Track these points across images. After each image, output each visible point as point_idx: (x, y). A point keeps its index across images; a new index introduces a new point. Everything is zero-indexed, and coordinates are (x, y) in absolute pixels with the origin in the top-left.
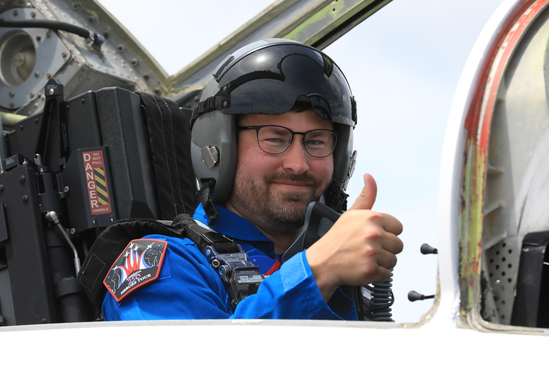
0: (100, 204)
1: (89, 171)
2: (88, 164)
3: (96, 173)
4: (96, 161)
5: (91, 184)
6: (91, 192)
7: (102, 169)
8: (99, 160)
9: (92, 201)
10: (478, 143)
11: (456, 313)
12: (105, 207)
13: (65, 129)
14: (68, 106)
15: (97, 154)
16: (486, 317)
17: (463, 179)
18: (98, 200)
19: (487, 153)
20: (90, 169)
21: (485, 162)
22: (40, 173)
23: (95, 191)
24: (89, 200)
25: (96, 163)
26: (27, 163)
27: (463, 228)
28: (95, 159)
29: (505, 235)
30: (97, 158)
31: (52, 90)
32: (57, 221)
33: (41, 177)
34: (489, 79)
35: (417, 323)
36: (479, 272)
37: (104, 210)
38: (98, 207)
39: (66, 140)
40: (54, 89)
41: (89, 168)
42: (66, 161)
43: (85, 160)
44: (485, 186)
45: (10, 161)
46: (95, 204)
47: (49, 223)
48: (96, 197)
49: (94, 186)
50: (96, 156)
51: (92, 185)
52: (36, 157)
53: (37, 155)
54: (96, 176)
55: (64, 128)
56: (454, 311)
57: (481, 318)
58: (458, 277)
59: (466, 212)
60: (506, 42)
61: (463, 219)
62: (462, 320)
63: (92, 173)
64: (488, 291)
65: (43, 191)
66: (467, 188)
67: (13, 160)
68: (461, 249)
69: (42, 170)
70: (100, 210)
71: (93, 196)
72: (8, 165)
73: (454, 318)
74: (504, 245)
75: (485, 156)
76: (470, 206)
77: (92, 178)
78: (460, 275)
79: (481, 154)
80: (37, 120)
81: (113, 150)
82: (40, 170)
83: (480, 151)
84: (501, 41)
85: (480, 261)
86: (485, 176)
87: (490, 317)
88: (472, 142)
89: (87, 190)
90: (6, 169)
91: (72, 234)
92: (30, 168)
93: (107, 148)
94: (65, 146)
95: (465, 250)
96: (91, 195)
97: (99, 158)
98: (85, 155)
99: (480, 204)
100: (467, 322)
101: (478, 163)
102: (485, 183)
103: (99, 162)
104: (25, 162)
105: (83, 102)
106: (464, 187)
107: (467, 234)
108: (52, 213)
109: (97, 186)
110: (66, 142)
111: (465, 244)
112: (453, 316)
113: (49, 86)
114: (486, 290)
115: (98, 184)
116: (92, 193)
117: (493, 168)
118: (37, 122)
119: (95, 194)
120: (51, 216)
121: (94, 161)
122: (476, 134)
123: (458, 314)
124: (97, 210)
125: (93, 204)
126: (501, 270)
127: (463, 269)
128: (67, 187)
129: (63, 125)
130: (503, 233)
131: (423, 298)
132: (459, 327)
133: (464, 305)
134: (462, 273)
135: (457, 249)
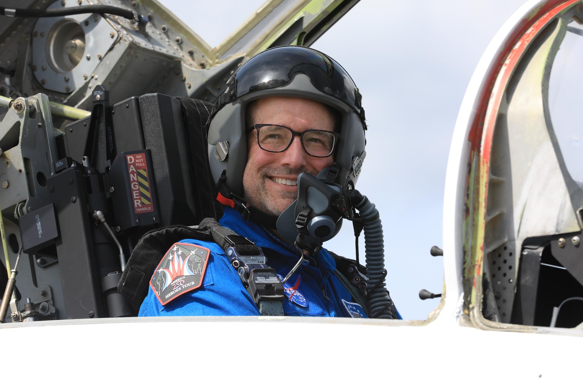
0: (142, 203)
1: (133, 172)
2: (132, 166)
3: (139, 174)
4: (139, 163)
5: (134, 185)
6: (134, 192)
7: (145, 170)
8: (142, 162)
9: (135, 201)
10: (482, 154)
11: (460, 312)
12: (147, 206)
13: (111, 132)
14: (113, 111)
15: (140, 157)
16: (488, 315)
17: (468, 188)
18: (141, 200)
19: (489, 164)
20: (134, 171)
21: (487, 172)
22: (87, 174)
23: (138, 191)
24: (132, 199)
25: (139, 165)
26: (76, 166)
27: (467, 234)
28: (138, 161)
29: (506, 239)
30: (140, 161)
31: (98, 96)
32: (103, 220)
33: (88, 179)
34: (492, 95)
35: (425, 321)
36: (481, 274)
37: (147, 209)
38: (141, 207)
39: (112, 143)
40: (100, 95)
41: (132, 170)
42: (112, 163)
43: (129, 162)
44: (487, 195)
45: (59, 164)
46: (138, 203)
47: (96, 222)
48: (139, 197)
49: (137, 186)
50: (139, 159)
51: (136, 186)
52: (84, 159)
53: (85, 157)
54: (139, 177)
55: (109, 131)
56: (458, 310)
57: (482, 316)
58: (461, 279)
59: (470, 218)
60: (509, 59)
61: (467, 225)
62: (465, 318)
63: (135, 174)
64: (490, 291)
65: (90, 191)
66: (471, 196)
67: (62, 163)
68: (465, 253)
69: (89, 172)
70: (143, 209)
71: (136, 196)
72: (58, 167)
73: (458, 317)
74: (505, 248)
75: (487, 167)
76: (474, 213)
77: (136, 179)
78: (464, 277)
79: (483, 164)
80: (85, 123)
81: (155, 152)
82: (88, 172)
83: (483, 162)
84: (504, 58)
85: (482, 263)
86: (487, 185)
87: (491, 315)
88: (476, 153)
89: (131, 191)
90: (56, 171)
91: (118, 232)
92: (78, 171)
93: (149, 151)
94: (111, 149)
95: (469, 253)
96: (135, 195)
97: (141, 160)
98: (129, 157)
99: (482, 211)
100: (469, 320)
101: (481, 173)
102: (487, 191)
103: (142, 164)
104: (73, 165)
105: (128, 107)
106: (468, 196)
107: (470, 239)
108: (98, 213)
109: (140, 187)
110: (112, 144)
111: (468, 248)
112: (457, 315)
113: (96, 92)
114: (488, 290)
115: (141, 184)
116: (136, 193)
117: (495, 178)
118: (85, 125)
119: (138, 194)
120: (98, 215)
121: (138, 163)
122: (479, 146)
123: (462, 313)
124: (140, 209)
125: (137, 203)
126: (502, 272)
127: (466, 271)
128: (113, 188)
129: (109, 129)
130: (505, 237)
131: (433, 296)
132: (461, 325)
133: (466, 305)
134: (466, 275)
135: (462, 253)
